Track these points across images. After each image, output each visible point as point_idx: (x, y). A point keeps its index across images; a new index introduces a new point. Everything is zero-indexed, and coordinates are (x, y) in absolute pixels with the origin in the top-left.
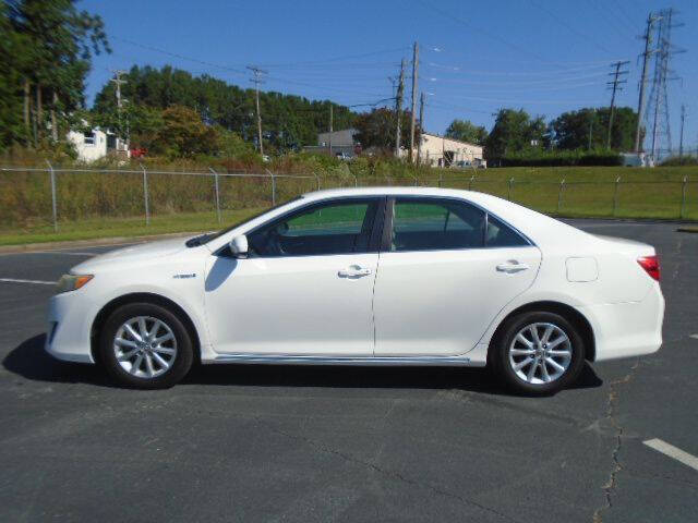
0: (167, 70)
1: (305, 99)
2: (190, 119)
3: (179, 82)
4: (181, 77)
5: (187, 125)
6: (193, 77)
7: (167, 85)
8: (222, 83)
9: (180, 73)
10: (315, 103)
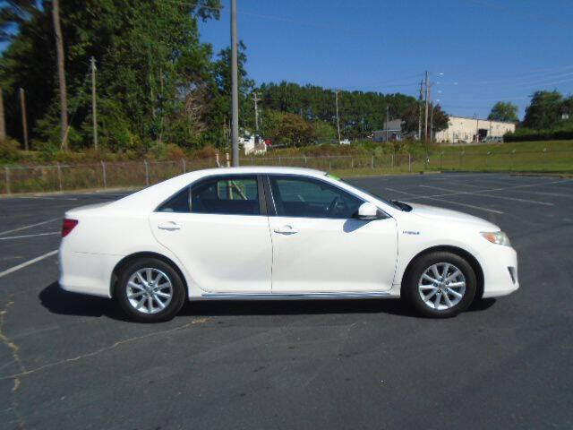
0: (283, 84)
1: (380, 94)
2: (297, 121)
3: (291, 91)
4: (292, 88)
5: (296, 126)
6: (301, 86)
7: (283, 95)
8: (320, 89)
9: (291, 85)
10: (388, 96)
